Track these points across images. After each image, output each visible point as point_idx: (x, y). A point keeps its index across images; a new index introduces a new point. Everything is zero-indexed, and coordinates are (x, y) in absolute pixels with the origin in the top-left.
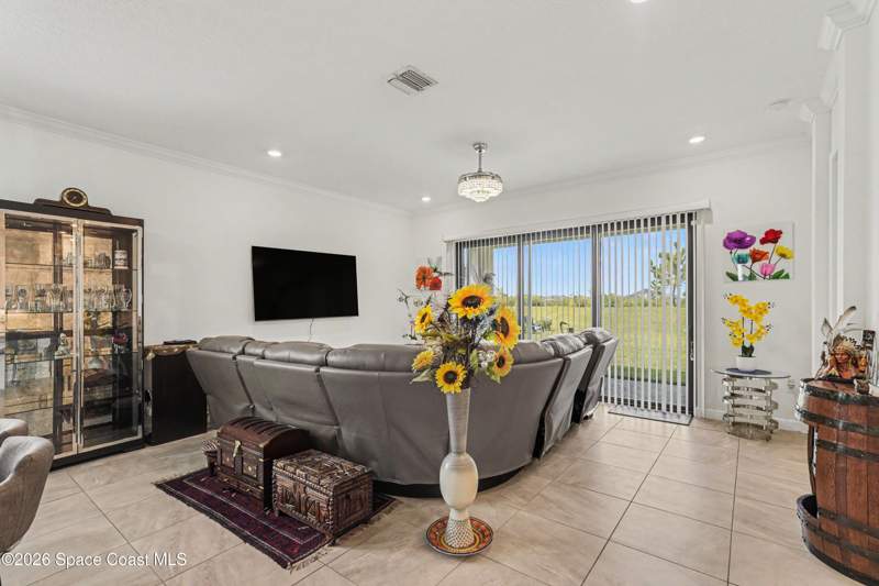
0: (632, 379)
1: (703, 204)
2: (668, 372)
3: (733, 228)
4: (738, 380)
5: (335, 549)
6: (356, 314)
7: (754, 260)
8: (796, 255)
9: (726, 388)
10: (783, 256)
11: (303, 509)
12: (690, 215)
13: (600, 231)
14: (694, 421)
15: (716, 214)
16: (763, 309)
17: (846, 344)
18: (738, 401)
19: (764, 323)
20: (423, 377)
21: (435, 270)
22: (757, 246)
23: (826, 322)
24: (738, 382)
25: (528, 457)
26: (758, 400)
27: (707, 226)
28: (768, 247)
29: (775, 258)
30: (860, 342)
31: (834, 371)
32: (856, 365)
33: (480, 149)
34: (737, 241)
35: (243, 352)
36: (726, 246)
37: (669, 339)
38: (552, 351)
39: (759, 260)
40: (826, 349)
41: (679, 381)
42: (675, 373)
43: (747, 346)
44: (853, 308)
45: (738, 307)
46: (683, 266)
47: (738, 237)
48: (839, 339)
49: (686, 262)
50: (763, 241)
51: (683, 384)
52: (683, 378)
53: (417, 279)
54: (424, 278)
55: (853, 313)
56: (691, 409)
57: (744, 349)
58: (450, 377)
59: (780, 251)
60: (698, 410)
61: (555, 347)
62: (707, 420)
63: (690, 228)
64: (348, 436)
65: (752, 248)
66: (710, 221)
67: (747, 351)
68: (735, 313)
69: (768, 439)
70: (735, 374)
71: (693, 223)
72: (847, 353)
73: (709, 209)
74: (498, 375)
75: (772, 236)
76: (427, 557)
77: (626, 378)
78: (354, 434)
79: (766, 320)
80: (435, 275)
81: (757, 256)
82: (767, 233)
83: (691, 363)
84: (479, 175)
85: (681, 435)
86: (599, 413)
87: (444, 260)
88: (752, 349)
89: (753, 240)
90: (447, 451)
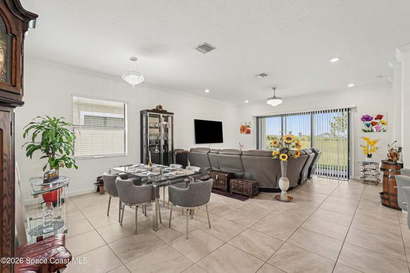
0: (326, 169)
1: (353, 106)
2: (340, 167)
3: (365, 114)
4: (367, 165)
5: (253, 199)
6: (222, 142)
7: (373, 125)
8: (389, 123)
9: (362, 168)
10: (383, 124)
11: (241, 190)
12: (349, 109)
13: (314, 113)
14: (350, 180)
15: (358, 109)
16: (375, 142)
17: (394, 151)
18: (366, 173)
19: (375, 147)
20: (275, 157)
21: (248, 127)
22: (374, 120)
23: (389, 145)
24: (367, 166)
25: (297, 184)
26: (373, 172)
27: (355, 113)
28: (378, 121)
29: (380, 124)
30: (398, 150)
31: (390, 158)
32: (396, 156)
33: (274, 89)
34: (366, 118)
35: (209, 152)
36: (362, 120)
37: (340, 155)
38: (304, 153)
39: (374, 125)
40: (389, 152)
41: (344, 170)
42: (343, 167)
43: (369, 154)
44: (396, 141)
45: (366, 141)
46: (346, 123)
47: (367, 117)
48: (392, 149)
49: (347, 121)
50: (376, 119)
51: (346, 171)
52: (346, 168)
53: (241, 130)
54: (244, 129)
55: (396, 143)
56: (349, 176)
57: (368, 155)
58: (284, 157)
59: (383, 122)
60: (352, 176)
61: (306, 152)
62: (354, 180)
63: (349, 114)
64: (247, 174)
65: (372, 121)
66: (356, 111)
67: (370, 156)
68: (365, 143)
69: (376, 185)
70: (365, 164)
71: (350, 112)
72: (395, 154)
73: (356, 108)
74: (297, 156)
75: (380, 117)
76: (277, 202)
77: (324, 168)
78: (249, 174)
79: (376, 145)
80: (248, 128)
81: (373, 124)
82: (377, 116)
83: (349, 160)
84: (274, 98)
85: (345, 184)
86: (314, 177)
87: (252, 123)
88: (371, 155)
89: (372, 118)
90: (281, 176)
